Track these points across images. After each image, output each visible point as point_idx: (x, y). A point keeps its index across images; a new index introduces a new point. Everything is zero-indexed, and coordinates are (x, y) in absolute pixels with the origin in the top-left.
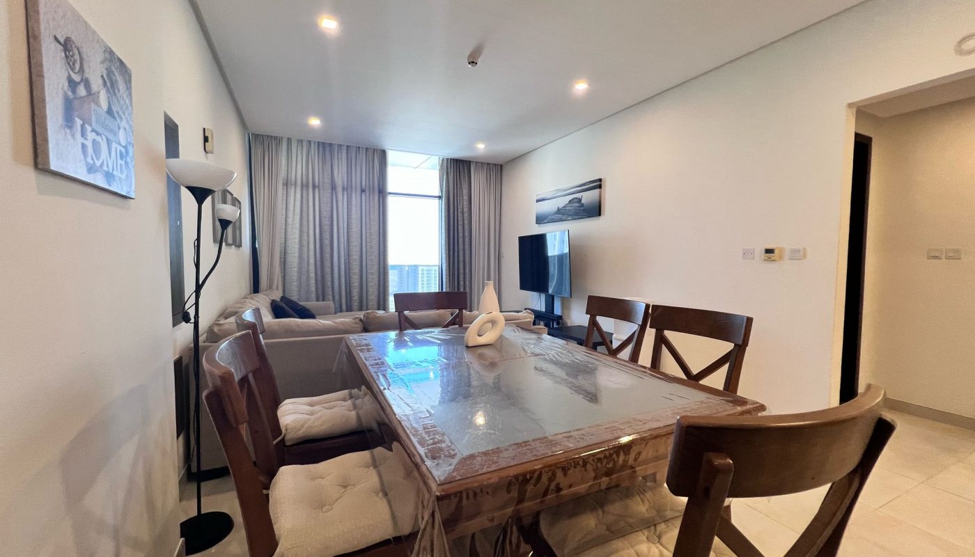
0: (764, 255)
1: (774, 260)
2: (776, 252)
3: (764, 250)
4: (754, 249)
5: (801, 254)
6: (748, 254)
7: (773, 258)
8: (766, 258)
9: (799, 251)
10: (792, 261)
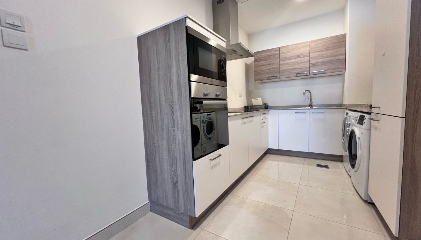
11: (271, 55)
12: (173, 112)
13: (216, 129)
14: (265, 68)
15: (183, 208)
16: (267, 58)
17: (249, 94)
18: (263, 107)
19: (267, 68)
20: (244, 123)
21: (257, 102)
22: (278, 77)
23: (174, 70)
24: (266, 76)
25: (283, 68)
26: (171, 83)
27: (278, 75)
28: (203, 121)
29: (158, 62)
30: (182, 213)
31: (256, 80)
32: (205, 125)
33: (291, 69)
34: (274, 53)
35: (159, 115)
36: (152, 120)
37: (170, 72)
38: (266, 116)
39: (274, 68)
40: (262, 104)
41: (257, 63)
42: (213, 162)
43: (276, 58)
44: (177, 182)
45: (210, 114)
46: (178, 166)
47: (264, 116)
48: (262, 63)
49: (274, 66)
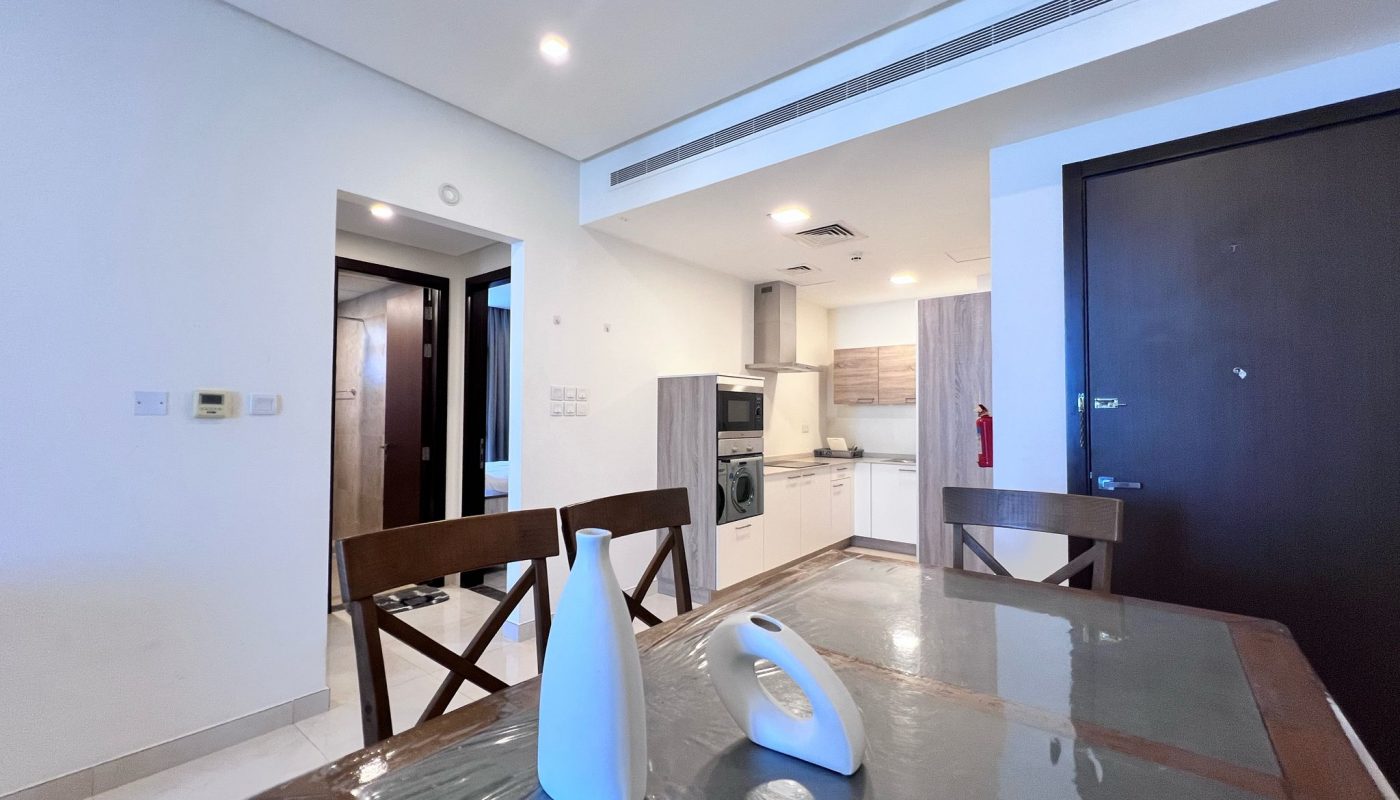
0: (196, 406)
1: (222, 417)
2: (226, 400)
3: (197, 399)
4: (168, 394)
5: (275, 405)
6: (148, 404)
7: (219, 413)
8: (204, 413)
9: (272, 401)
10: (257, 418)
11: (863, 360)
12: (697, 470)
13: (756, 492)
14: (851, 381)
15: (701, 581)
16: (856, 364)
17: (827, 426)
18: (849, 455)
19: (858, 382)
20: (794, 485)
21: (839, 444)
22: (877, 400)
23: (701, 425)
24: (855, 396)
25: (884, 385)
26: (696, 437)
27: (876, 397)
28: (731, 476)
29: (683, 411)
30: (701, 589)
31: (836, 402)
32: (736, 483)
33: (897, 389)
34: (868, 355)
35: (680, 471)
36: (670, 477)
37: (697, 424)
38: (847, 473)
39: (868, 383)
40: (846, 449)
41: (838, 370)
42: (741, 532)
43: (871, 365)
44: (697, 550)
45: (745, 463)
46: (700, 532)
47: (842, 473)
48: (849, 371)
49: (870, 380)
